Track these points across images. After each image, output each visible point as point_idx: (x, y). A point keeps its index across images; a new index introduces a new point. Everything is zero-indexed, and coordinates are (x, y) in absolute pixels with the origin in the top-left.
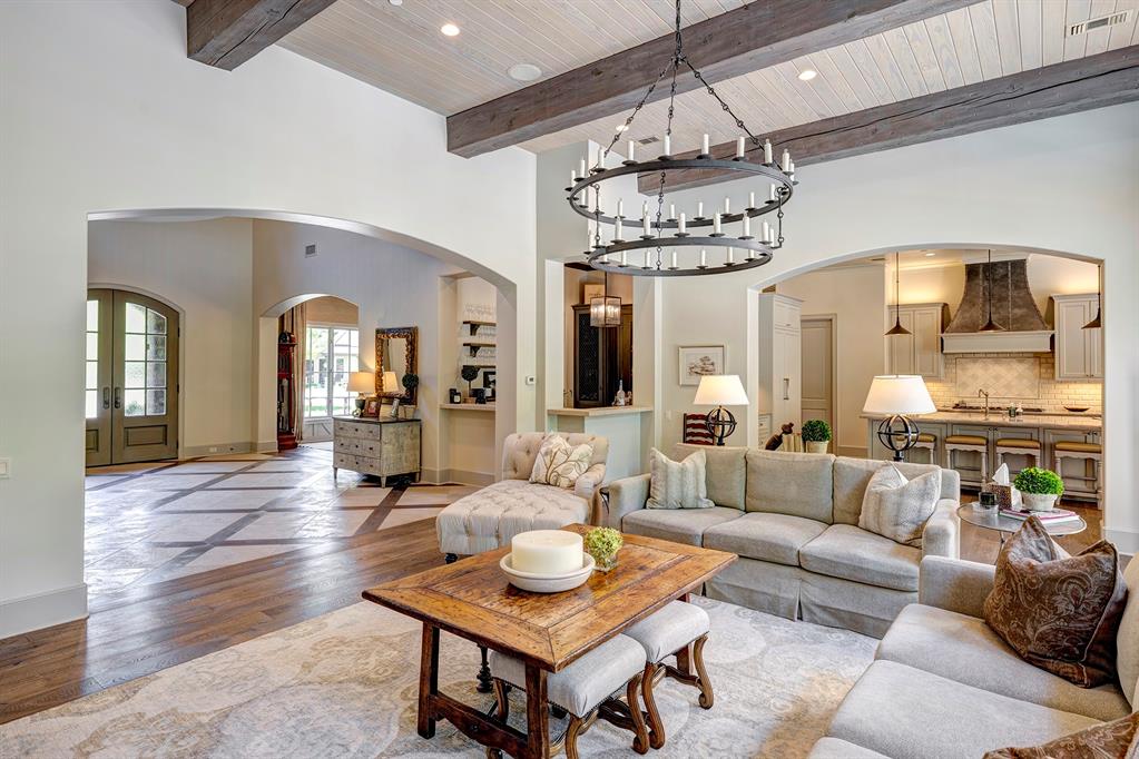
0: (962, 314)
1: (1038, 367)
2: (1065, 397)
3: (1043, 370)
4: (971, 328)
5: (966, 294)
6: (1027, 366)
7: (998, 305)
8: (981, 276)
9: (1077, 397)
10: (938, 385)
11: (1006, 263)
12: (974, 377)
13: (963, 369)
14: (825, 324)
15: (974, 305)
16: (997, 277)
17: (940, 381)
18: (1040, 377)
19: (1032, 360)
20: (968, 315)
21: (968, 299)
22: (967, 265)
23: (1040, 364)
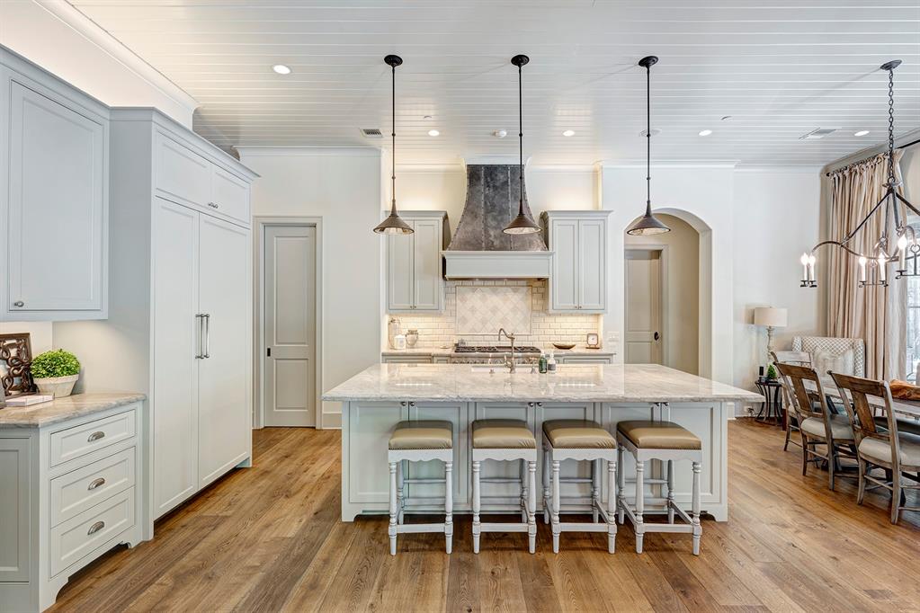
0: (464, 227)
1: (530, 297)
2: (552, 332)
3: (535, 302)
4: (474, 244)
5: (468, 203)
6: (521, 297)
7: (499, 218)
8: (482, 181)
9: (562, 332)
10: (438, 320)
11: (505, 167)
12: (473, 310)
13: (461, 301)
14: (308, 230)
15: (476, 217)
16: (498, 184)
17: (440, 315)
18: (532, 310)
19: (525, 289)
20: (469, 229)
21: (470, 210)
22: (468, 165)
23: (532, 293)
